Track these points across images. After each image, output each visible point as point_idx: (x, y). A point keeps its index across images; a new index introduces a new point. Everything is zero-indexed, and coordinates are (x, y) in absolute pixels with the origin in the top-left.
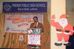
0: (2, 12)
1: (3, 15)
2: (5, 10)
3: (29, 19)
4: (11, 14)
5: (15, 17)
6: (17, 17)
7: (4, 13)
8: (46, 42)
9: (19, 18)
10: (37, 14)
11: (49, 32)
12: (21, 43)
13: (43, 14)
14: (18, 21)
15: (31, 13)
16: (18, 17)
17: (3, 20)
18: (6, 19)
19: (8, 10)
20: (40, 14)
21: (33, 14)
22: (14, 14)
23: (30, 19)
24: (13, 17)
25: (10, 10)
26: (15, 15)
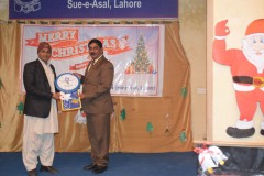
0: (6, 18)
1: (11, 28)
3: (113, 42)
4: (42, 23)
5: (58, 36)
6: (65, 36)
7: (15, 21)
8: (176, 126)
9: (72, 37)
10: (139, 23)
11: (186, 89)
12: (83, 133)
13: (164, 23)
14: (70, 50)
15: (117, 20)
16: (70, 36)
17: (14, 46)
18: (23, 42)
19: (30, 8)
20: (153, 23)
21: (127, 23)
22: (53, 23)
23: (117, 41)
24: (51, 37)
25: (36, 7)
26: (60, 27)
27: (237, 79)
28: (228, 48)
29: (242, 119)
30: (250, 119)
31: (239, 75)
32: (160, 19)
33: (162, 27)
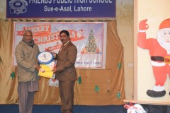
0: (4, 17)
1: (8, 24)
2: (13, 11)
3: (73, 33)
4: (27, 21)
5: (38, 29)
6: (42, 29)
7: (10, 19)
8: (114, 88)
9: (47, 30)
10: (90, 21)
11: (121, 64)
12: (53, 92)
13: (106, 21)
14: (45, 38)
15: (76, 19)
16: (45, 29)
17: (9, 36)
18: (15, 33)
19: (20, 11)
20: (99, 21)
21: (83, 21)
22: (35, 21)
23: (76, 33)
26: (39, 23)
27: (153, 58)
28: (147, 38)
29: (157, 85)
30: (162, 85)
31: (155, 55)
32: (103, 19)
33: (105, 23)
